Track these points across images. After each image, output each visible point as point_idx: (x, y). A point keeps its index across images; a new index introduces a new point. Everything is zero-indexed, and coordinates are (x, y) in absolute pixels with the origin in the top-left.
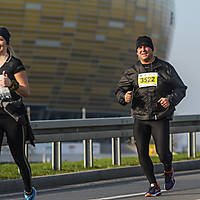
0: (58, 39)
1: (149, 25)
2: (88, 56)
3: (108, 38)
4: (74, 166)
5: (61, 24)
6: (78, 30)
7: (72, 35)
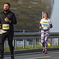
0: (16, 7)
1: (46, 4)
2: (26, 13)
3: (32, 7)
4: (20, 48)
5: (17, 2)
6: (23, 5)
7: (21, 6)
